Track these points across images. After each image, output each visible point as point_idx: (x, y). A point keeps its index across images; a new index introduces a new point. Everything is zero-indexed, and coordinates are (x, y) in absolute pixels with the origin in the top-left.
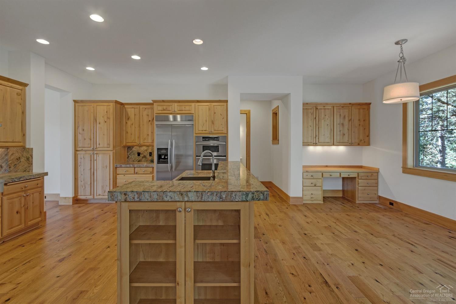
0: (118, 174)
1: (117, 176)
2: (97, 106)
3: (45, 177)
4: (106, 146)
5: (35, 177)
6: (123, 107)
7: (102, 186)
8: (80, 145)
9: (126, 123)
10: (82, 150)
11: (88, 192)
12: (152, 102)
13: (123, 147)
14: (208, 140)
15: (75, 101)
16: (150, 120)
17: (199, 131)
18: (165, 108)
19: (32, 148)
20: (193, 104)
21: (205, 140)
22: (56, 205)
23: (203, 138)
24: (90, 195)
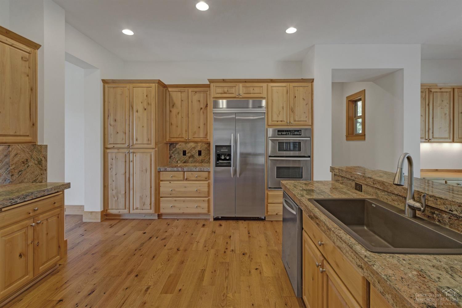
0: (162, 181)
1: (161, 182)
2: (133, 87)
3: (66, 191)
4: (145, 142)
5: (51, 193)
6: (166, 90)
7: (141, 197)
8: (111, 140)
9: (170, 111)
10: (113, 148)
11: (122, 205)
12: (208, 83)
13: (165, 143)
14: (286, 135)
15: (104, 82)
16: (202, 107)
17: (273, 122)
18: (226, 90)
19: (47, 145)
20: (264, 85)
21: (282, 134)
22: (79, 222)
23: (279, 131)
24: (124, 208)
